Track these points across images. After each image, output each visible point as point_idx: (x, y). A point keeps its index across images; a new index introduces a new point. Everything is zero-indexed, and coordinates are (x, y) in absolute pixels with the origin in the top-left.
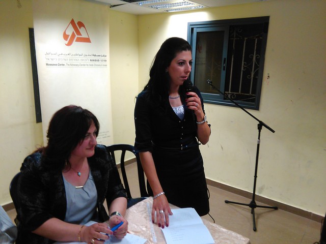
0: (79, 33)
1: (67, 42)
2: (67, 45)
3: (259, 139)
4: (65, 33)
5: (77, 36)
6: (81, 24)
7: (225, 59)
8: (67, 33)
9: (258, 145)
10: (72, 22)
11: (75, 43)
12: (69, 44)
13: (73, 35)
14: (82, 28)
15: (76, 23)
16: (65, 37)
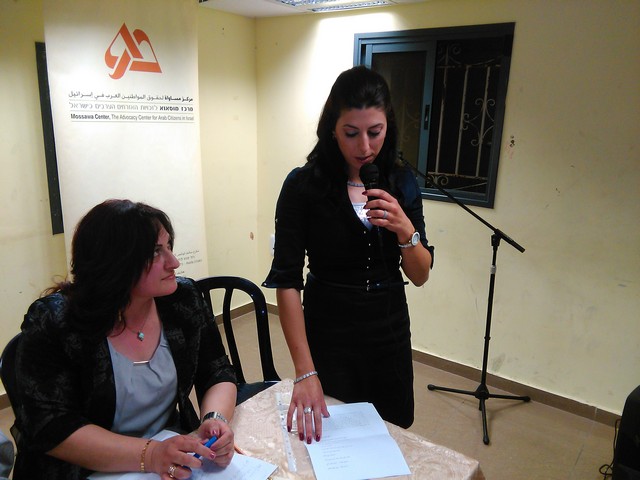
0: (137, 54)
1: (112, 71)
2: (113, 77)
3: (494, 264)
4: (108, 53)
5: (133, 59)
6: (141, 36)
7: (428, 106)
8: (113, 54)
9: (493, 277)
10: (124, 31)
11: (128, 73)
12: (118, 75)
13: (126, 58)
14: (144, 42)
15: (131, 32)
16: (110, 60)
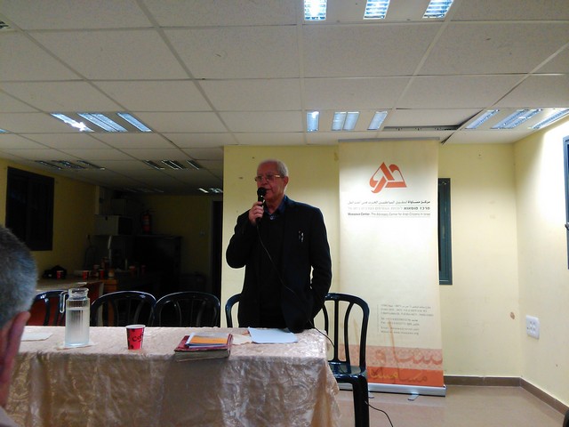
0: (390, 177)
1: (374, 189)
2: (374, 192)
5: (388, 181)
6: (394, 167)
8: (375, 179)
10: (383, 167)
11: (384, 190)
12: (377, 191)
13: (383, 180)
14: (396, 171)
15: (388, 166)
16: (372, 183)
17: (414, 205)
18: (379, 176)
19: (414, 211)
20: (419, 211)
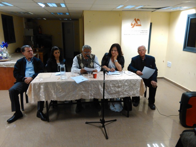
0: (137, 23)
4: (132, 24)
5: (136, 24)
6: (138, 20)
8: (133, 23)
11: (135, 27)
12: (133, 27)
13: (135, 24)
14: (139, 21)
15: (136, 19)
17: (143, 32)
18: (134, 23)
19: (143, 33)
20: (144, 33)
